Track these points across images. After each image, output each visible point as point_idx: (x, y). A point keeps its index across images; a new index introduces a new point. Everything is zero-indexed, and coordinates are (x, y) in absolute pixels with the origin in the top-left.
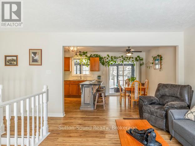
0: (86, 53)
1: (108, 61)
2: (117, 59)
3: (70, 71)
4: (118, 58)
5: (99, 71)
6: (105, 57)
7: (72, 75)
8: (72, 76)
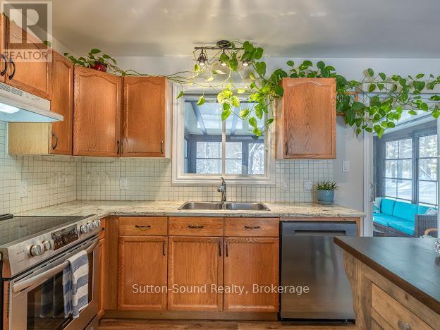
3: (167, 155)
5: (332, 155)
7: (175, 181)
8: (173, 185)
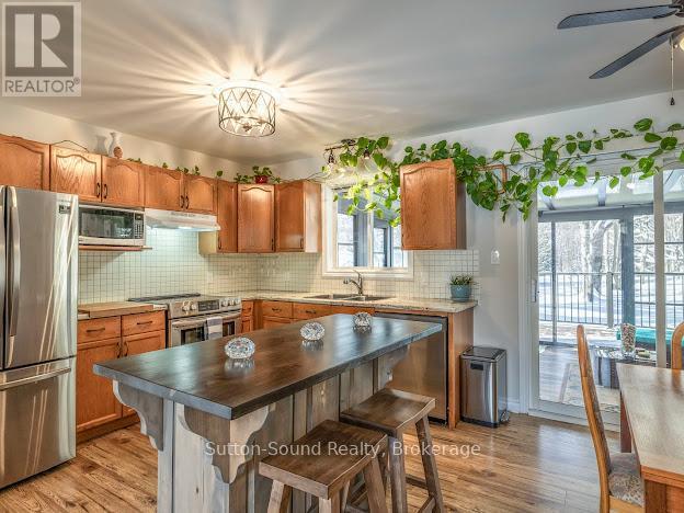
0: (384, 142)
1: (524, 174)
2: (593, 151)
4: (599, 145)
6: (500, 155)
